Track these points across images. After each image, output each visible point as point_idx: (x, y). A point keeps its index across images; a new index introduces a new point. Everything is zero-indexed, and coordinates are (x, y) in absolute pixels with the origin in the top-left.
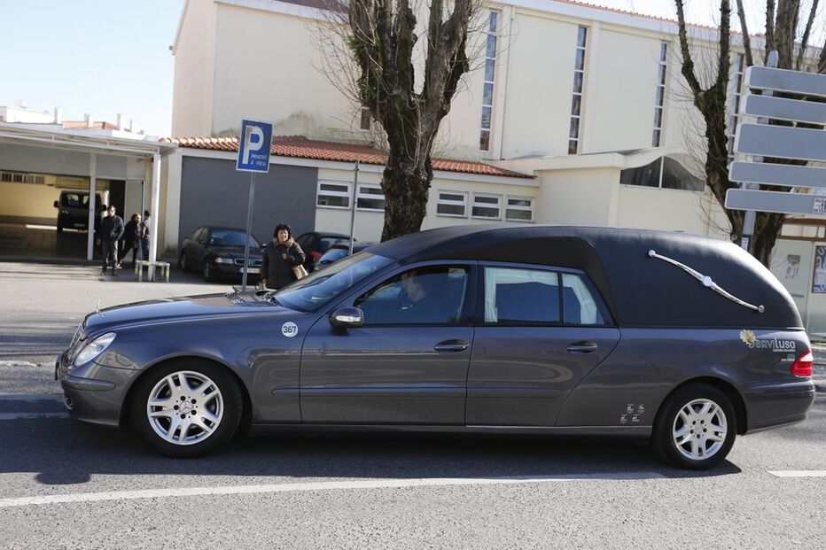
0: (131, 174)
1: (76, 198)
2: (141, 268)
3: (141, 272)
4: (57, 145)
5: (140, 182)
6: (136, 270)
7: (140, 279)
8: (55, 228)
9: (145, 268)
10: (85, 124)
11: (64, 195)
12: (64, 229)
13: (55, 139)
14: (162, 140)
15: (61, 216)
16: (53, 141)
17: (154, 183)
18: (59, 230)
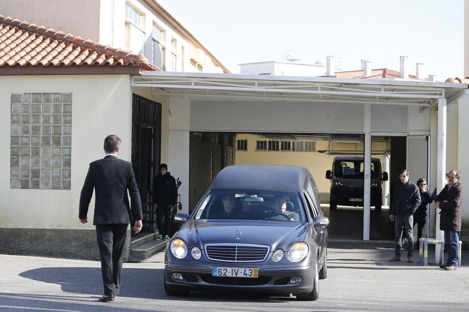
0: (412, 128)
1: (351, 165)
2: (426, 247)
3: (426, 252)
4: (325, 97)
5: (425, 137)
6: (421, 250)
7: (426, 261)
8: (328, 205)
9: (432, 247)
10: (362, 74)
11: (337, 163)
12: (338, 206)
13: (322, 89)
14: (448, 80)
15: (334, 189)
16: (319, 92)
17: (439, 136)
18: (333, 207)
